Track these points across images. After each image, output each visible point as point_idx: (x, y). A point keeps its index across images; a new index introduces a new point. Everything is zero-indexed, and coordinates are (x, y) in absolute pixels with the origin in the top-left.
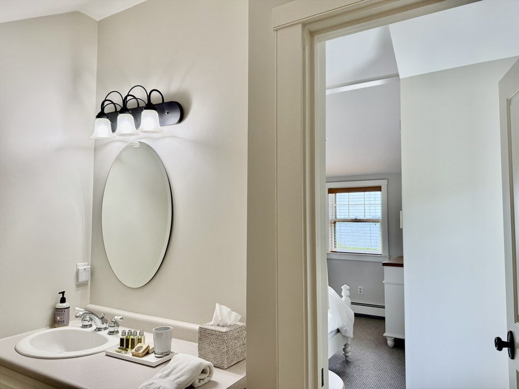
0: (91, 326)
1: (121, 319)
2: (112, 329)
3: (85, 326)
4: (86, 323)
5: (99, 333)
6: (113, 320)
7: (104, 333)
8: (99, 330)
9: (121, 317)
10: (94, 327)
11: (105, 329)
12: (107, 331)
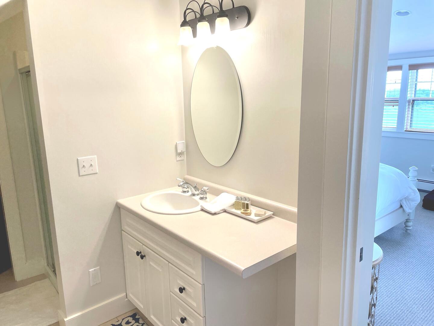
0: (188, 191)
1: (208, 189)
2: (202, 196)
3: (184, 192)
4: (185, 190)
5: (194, 197)
6: (202, 190)
7: (197, 198)
8: (194, 196)
9: (208, 188)
10: (190, 193)
11: (198, 195)
12: (199, 197)
